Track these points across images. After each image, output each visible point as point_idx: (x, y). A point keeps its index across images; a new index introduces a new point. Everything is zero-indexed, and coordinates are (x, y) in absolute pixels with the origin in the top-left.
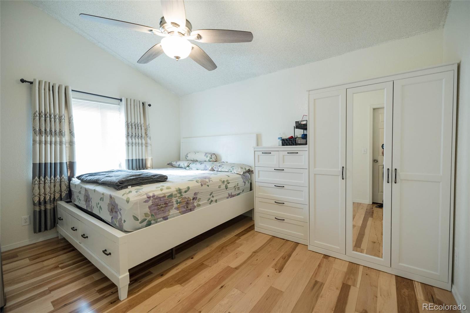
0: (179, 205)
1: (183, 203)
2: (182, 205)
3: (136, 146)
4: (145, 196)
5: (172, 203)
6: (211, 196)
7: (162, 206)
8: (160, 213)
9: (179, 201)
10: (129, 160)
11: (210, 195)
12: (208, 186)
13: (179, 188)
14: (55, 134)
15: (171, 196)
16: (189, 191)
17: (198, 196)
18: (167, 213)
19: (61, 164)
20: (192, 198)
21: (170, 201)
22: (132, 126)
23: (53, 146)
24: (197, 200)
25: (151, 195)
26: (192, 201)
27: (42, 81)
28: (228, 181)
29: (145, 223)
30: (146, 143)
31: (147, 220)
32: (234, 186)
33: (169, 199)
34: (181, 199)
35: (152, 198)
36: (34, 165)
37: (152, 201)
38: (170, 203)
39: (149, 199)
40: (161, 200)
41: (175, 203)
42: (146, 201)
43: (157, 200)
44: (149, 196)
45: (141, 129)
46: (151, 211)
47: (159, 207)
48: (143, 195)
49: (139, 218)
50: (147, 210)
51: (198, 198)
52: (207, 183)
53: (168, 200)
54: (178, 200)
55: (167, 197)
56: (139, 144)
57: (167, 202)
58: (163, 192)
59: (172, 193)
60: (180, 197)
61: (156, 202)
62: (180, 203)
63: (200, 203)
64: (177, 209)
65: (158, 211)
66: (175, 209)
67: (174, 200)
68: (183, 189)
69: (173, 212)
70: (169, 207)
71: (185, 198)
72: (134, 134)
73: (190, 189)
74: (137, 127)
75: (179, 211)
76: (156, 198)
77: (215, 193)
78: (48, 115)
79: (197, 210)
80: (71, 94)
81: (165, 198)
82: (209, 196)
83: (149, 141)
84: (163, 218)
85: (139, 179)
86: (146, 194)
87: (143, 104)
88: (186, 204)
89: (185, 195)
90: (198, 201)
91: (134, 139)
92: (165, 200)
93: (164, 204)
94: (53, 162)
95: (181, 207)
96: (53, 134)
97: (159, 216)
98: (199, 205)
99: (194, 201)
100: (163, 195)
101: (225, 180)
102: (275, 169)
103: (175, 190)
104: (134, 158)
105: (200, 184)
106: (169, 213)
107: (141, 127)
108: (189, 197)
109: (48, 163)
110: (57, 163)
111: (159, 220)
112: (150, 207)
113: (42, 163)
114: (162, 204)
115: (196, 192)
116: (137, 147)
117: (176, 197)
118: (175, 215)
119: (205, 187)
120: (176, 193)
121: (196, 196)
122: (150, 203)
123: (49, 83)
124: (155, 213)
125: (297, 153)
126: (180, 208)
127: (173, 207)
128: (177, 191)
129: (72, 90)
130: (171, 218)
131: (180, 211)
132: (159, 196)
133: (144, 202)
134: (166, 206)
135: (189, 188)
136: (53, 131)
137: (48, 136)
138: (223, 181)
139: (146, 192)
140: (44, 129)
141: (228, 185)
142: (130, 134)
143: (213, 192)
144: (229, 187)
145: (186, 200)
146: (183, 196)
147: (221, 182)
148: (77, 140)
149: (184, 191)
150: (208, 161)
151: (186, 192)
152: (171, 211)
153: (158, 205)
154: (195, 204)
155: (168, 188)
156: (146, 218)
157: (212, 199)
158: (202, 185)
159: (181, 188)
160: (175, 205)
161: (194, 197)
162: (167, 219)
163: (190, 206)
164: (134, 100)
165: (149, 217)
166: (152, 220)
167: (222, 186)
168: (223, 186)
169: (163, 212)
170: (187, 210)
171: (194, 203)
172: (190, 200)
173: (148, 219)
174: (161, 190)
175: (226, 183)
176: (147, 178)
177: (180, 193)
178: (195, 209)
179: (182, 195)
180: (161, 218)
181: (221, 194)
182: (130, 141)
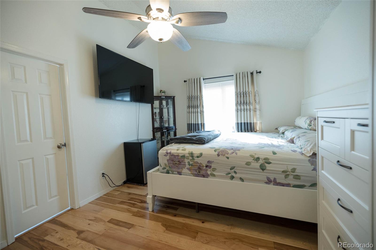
0: (191, 167)
1: (195, 167)
2: (193, 168)
3: (244, 112)
4: (165, 152)
5: (185, 163)
6: (233, 171)
7: (177, 162)
8: (175, 168)
9: (190, 164)
10: (238, 123)
11: (231, 169)
12: (228, 158)
13: (192, 152)
15: (183, 157)
16: (201, 157)
17: (213, 166)
18: (180, 169)
19: (198, 124)
20: (204, 165)
21: (183, 161)
23: (194, 114)
24: (211, 169)
25: (169, 151)
26: (205, 168)
27: (190, 79)
28: (269, 159)
29: (165, 170)
30: (255, 109)
31: (166, 169)
32: (282, 170)
33: (182, 159)
34: (193, 162)
35: (169, 154)
37: (169, 156)
38: (183, 162)
39: (167, 154)
40: (175, 158)
41: (187, 164)
42: (165, 155)
43: (172, 157)
44: (167, 152)
46: (168, 164)
47: (174, 162)
48: (165, 150)
49: (162, 166)
50: (166, 162)
51: (212, 167)
52: (227, 154)
53: (181, 159)
54: (190, 162)
55: (180, 157)
56: (247, 109)
57: (180, 161)
58: (178, 152)
59: (185, 155)
60: (192, 160)
61: (172, 158)
62: (192, 165)
63: (215, 173)
64: (189, 169)
65: (173, 165)
66: (187, 169)
67: (186, 161)
68: (196, 154)
69: (185, 171)
70: (182, 166)
71: (197, 163)
73: (202, 156)
74: (245, 95)
75: (190, 172)
76: (172, 155)
77: (238, 168)
79: (210, 179)
80: (202, 81)
81: (179, 157)
82: (229, 170)
83: (257, 106)
84: (178, 172)
86: (167, 150)
87: (251, 73)
88: (198, 168)
89: (196, 160)
90: (213, 171)
92: (179, 158)
93: (178, 162)
94: (195, 123)
95: (193, 169)
96: (196, 107)
97: (174, 170)
98: (214, 175)
99: (207, 168)
100: (177, 154)
101: (262, 157)
103: (188, 152)
104: (243, 122)
105: (217, 153)
106: (182, 170)
108: (202, 163)
109: (192, 123)
111: (175, 172)
112: (168, 160)
114: (176, 161)
115: (210, 160)
116: (246, 112)
117: (188, 159)
118: (187, 174)
119: (221, 157)
120: (188, 155)
121: (210, 165)
122: (168, 157)
124: (171, 166)
126: (192, 170)
127: (186, 167)
128: (189, 154)
129: (204, 79)
130: (184, 175)
131: (192, 173)
132: (174, 154)
133: (164, 155)
134: (180, 164)
135: (201, 154)
138: (256, 156)
139: (167, 149)
141: (267, 165)
142: (239, 102)
143: (235, 167)
144: (267, 168)
145: (198, 165)
146: (195, 161)
147: (253, 158)
149: (196, 155)
151: (198, 157)
152: (184, 170)
153: (173, 161)
154: (209, 173)
155: (184, 150)
156: (166, 167)
157: (234, 175)
158: (218, 155)
159: (194, 152)
160: (187, 166)
161: (208, 164)
162: (181, 175)
163: (202, 172)
165: (167, 167)
166: (170, 171)
167: (252, 164)
168: (257, 165)
169: (177, 167)
170: (199, 174)
171: (207, 170)
172: (203, 166)
173: (168, 168)
174: (178, 150)
175: (261, 162)
177: (192, 157)
178: (209, 177)
179: (194, 159)
180: (176, 172)
181: (254, 174)
182: (239, 108)
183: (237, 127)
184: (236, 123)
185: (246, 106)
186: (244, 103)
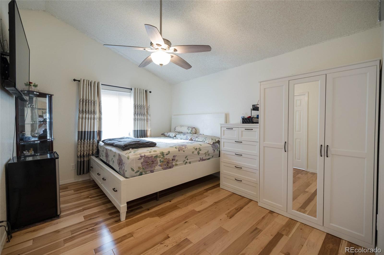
0: (162, 163)
1: (165, 162)
2: (164, 164)
3: (140, 121)
4: (139, 156)
5: (157, 162)
6: (186, 158)
7: (150, 163)
8: (149, 168)
9: (162, 161)
10: (135, 130)
11: (185, 158)
12: (184, 151)
13: (162, 152)
14: (91, 113)
15: (156, 157)
16: (169, 154)
17: (176, 158)
18: (153, 168)
19: (94, 132)
20: (171, 159)
21: (156, 160)
22: (138, 107)
23: (90, 120)
24: (175, 161)
25: (143, 155)
26: (171, 161)
27: (85, 80)
28: (200, 148)
29: (138, 173)
30: (147, 119)
31: (140, 172)
32: (205, 152)
33: (155, 158)
34: (163, 159)
35: (143, 157)
36: (78, 132)
37: (143, 159)
38: (156, 161)
39: (141, 158)
40: (149, 159)
41: (159, 162)
42: (139, 159)
43: (146, 159)
44: (141, 156)
45: (144, 109)
46: (142, 166)
47: (148, 163)
48: (138, 155)
49: (135, 170)
50: (140, 165)
51: (176, 160)
52: (184, 149)
53: (154, 160)
54: (161, 160)
55: (153, 157)
56: (142, 119)
57: (154, 161)
58: (151, 153)
59: (157, 155)
60: (163, 158)
61: (146, 160)
62: (162, 162)
63: (177, 163)
64: (160, 166)
65: (147, 166)
66: (159, 166)
67: (158, 159)
68: (165, 152)
69: (158, 167)
70: (155, 164)
71: (166, 159)
72: (139, 113)
73: (170, 153)
74: (141, 108)
75: (161, 168)
76: (146, 157)
77: (189, 156)
78: (87, 101)
79: (175, 168)
80: (101, 87)
81: (152, 158)
82: (185, 159)
83: (149, 117)
84: (150, 171)
85: (137, 144)
86: (140, 154)
87: (146, 91)
88: (167, 163)
89: (166, 157)
90: (176, 162)
91: (139, 116)
92: (152, 159)
93: (152, 162)
94: (89, 131)
95: (164, 165)
97: (148, 170)
98: (176, 165)
99: (173, 161)
100: (151, 156)
101: (198, 148)
102: (235, 141)
103: (159, 153)
104: (139, 129)
105: (178, 149)
106: (155, 168)
107: (144, 108)
108: (169, 158)
109: (86, 131)
110: (91, 131)
111: (148, 172)
112: (142, 163)
113: (83, 131)
114: (150, 161)
115: (175, 155)
116: (141, 121)
117: (160, 158)
118: (159, 170)
119: (181, 152)
120: (160, 155)
121: (175, 158)
122: (142, 160)
123: (89, 81)
124: (145, 167)
125: (252, 129)
126: (162, 166)
127: (158, 164)
128: (160, 153)
129: (102, 84)
130: (155, 172)
131: (163, 168)
132: (148, 156)
133: (138, 159)
134: (153, 163)
135: (169, 152)
136: (90, 111)
137: (87, 114)
138: (196, 148)
139: (140, 153)
140: (85, 110)
141: (200, 151)
142: (137, 112)
143: (187, 156)
144: (200, 153)
145: (167, 160)
146: (165, 158)
147: (194, 149)
148: (103, 116)
149: (166, 154)
150: (189, 133)
151: (167, 154)
152: (156, 167)
153: (147, 162)
154: (174, 164)
155: (155, 151)
156: (139, 170)
157: (187, 161)
158: (179, 151)
159: (164, 151)
160: (159, 163)
161: (173, 158)
162: (153, 172)
163: (170, 165)
164: (140, 89)
165: (141, 169)
166: (143, 172)
167: (195, 152)
168: (196, 152)
169: (150, 167)
170: (167, 167)
171: (173, 163)
172: (170, 161)
173: (141, 170)
174: (150, 152)
175: (198, 150)
176: (142, 144)
177: (163, 155)
178: (173, 167)
179: (164, 157)
180: (149, 171)
181: (194, 158)
182: (136, 117)
183: (134, 134)
184: (133, 130)
185: (142, 116)
186: (140, 114)
